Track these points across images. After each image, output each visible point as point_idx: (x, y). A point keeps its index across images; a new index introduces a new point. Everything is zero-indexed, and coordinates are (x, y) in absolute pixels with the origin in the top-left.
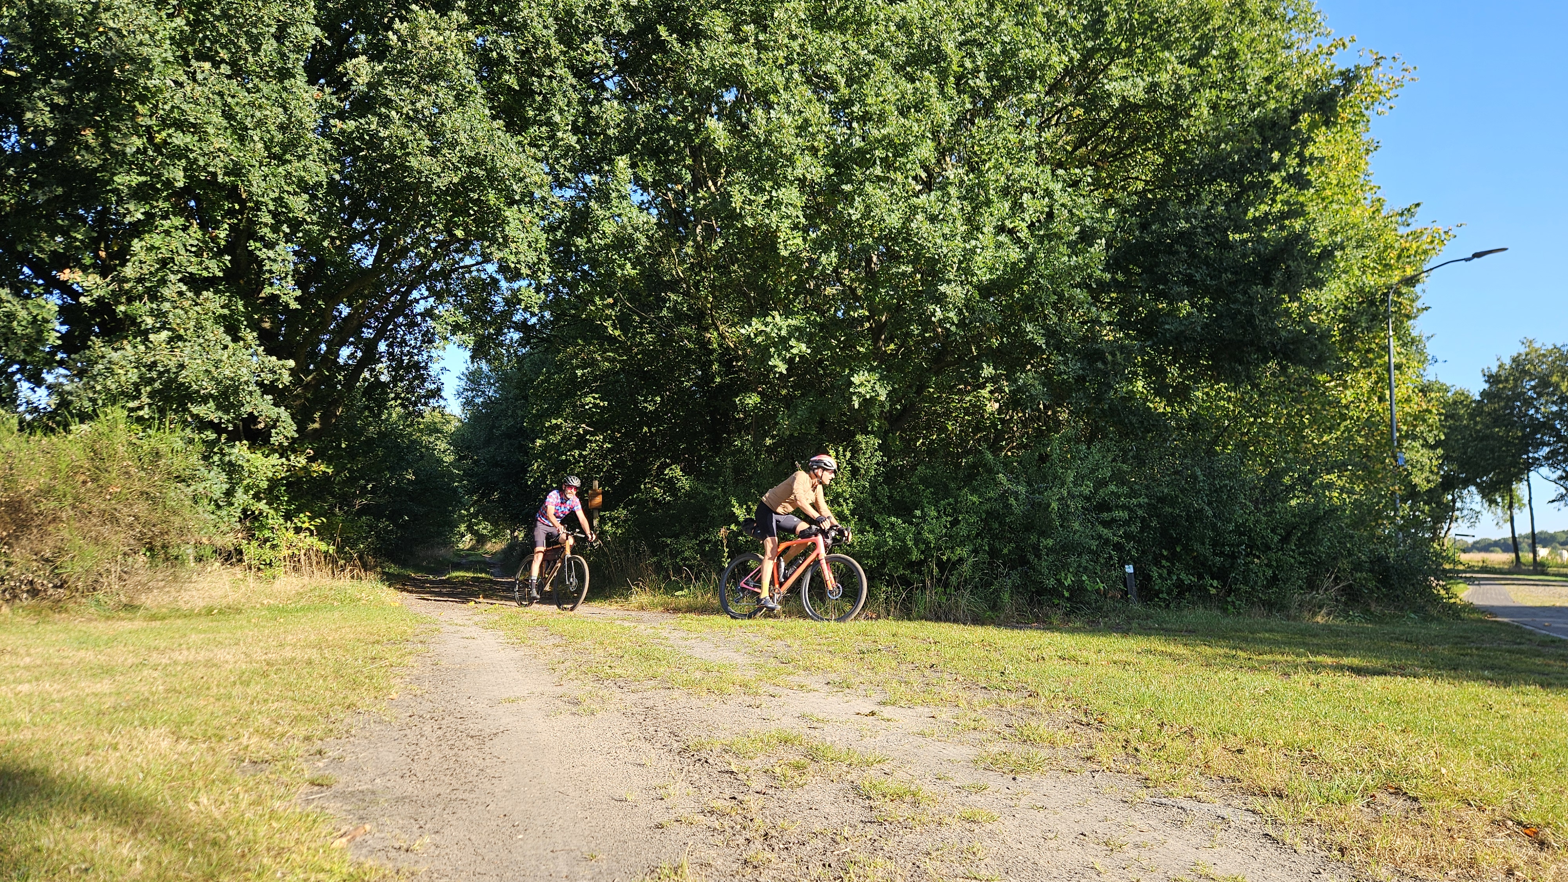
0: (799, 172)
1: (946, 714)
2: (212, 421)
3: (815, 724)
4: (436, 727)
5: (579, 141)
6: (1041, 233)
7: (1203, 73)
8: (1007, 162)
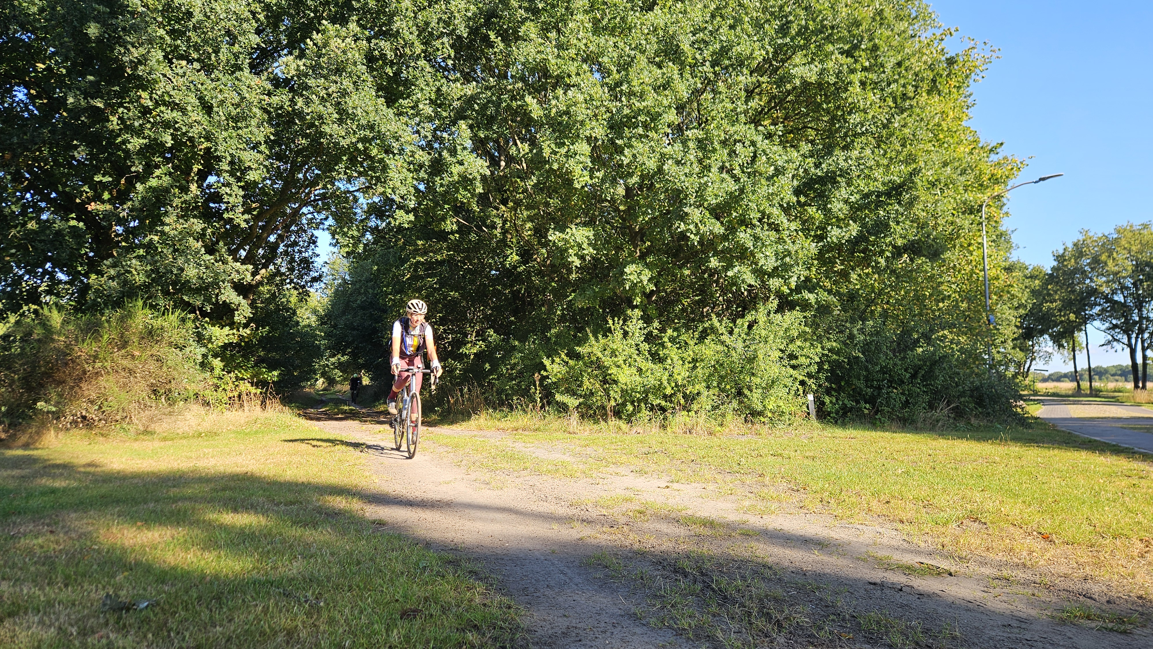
3: (637, 493)
5: (433, 111)
6: (749, 170)
7: (856, 61)
8: (725, 122)
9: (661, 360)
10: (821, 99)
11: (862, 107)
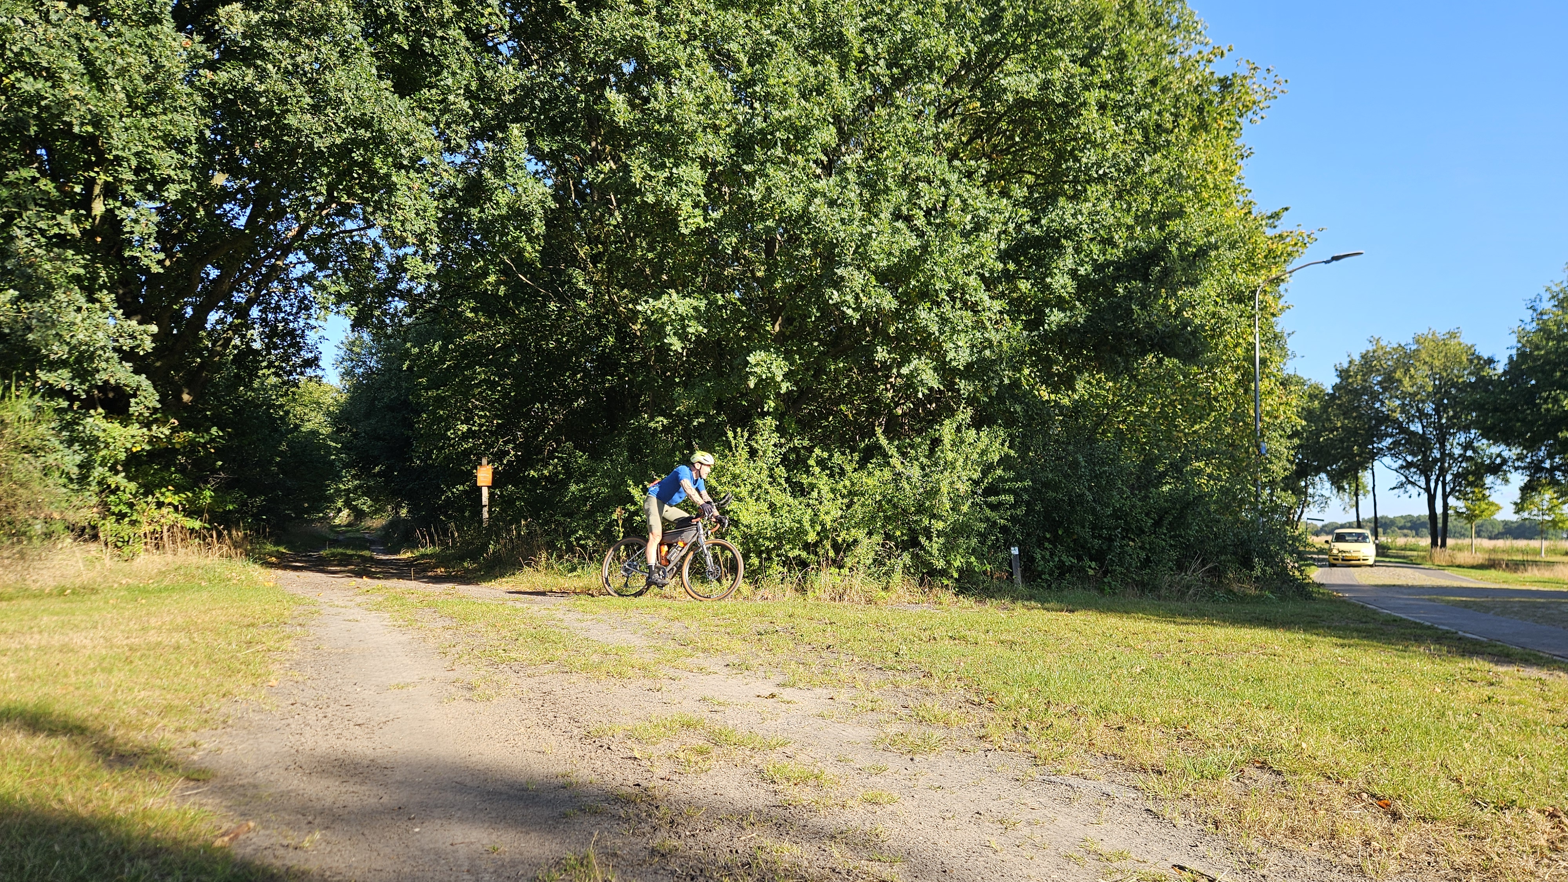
0: (700, 151)
1: (844, 695)
2: (62, 390)
3: (716, 708)
4: (321, 716)
5: (471, 107)
6: (938, 221)
7: (1093, 72)
8: (905, 150)
9: (805, 493)
10: (1042, 125)
11: (1099, 141)
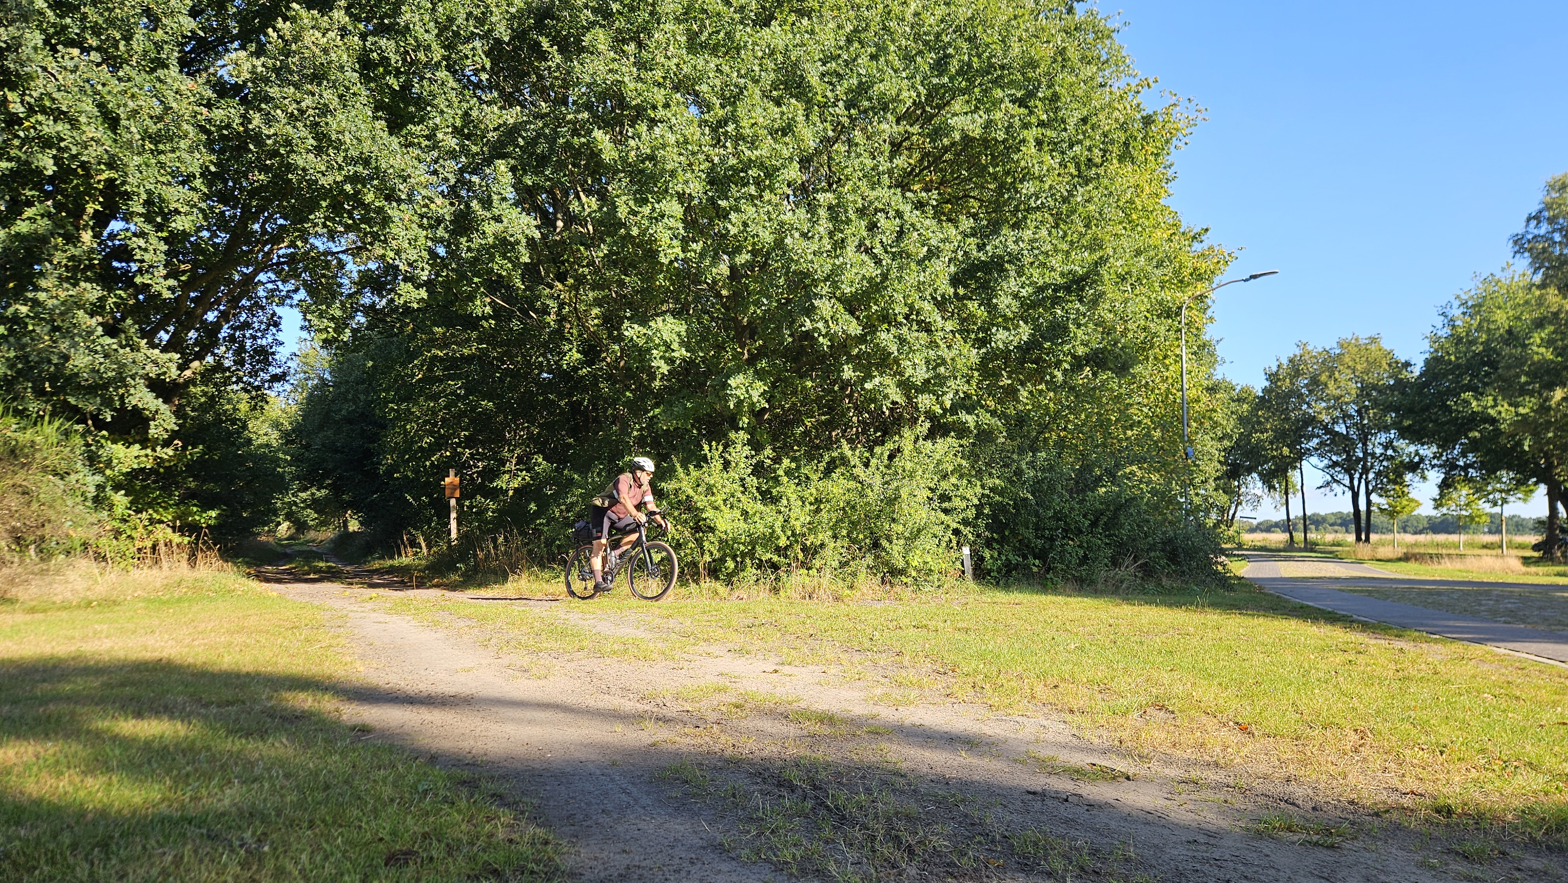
0: (679, 187)
3: (734, 680)
5: (458, 144)
6: (894, 250)
7: (1031, 113)
8: (863, 185)
9: (775, 500)
10: (986, 160)
11: (1037, 174)
